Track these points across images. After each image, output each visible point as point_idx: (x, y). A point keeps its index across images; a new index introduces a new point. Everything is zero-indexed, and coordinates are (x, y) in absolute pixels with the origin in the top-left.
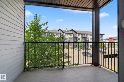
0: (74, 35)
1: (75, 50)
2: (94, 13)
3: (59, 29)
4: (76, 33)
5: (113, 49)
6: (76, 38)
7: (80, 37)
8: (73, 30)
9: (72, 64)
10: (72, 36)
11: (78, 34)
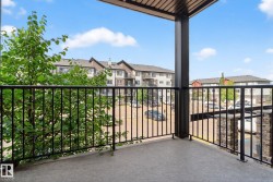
0: (126, 74)
1: (129, 108)
2: (179, 24)
3: (92, 60)
4: (132, 69)
5: (200, 102)
6: (131, 80)
7: (139, 78)
8: (123, 62)
9: (129, 138)
10: (123, 76)
11: (134, 73)
